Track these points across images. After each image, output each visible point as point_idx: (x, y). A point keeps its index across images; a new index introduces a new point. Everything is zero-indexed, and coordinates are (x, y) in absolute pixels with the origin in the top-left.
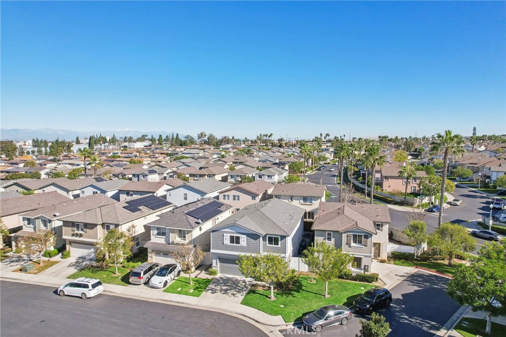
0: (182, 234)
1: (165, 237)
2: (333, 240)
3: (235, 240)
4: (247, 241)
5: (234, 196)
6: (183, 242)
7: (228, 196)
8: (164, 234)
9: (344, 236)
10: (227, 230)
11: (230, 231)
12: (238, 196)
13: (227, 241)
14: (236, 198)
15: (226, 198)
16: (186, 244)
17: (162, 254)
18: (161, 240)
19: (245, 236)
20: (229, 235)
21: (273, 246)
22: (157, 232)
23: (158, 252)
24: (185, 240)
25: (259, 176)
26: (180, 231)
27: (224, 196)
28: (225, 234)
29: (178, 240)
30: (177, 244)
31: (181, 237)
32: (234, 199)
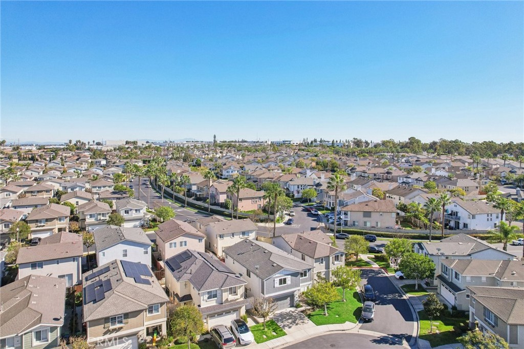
0: (233, 291)
1: (216, 298)
2: (324, 262)
3: (283, 281)
4: (291, 280)
5: (181, 242)
6: (236, 297)
7: (175, 243)
8: (215, 296)
9: (331, 258)
10: (277, 275)
11: (279, 275)
12: (185, 242)
13: (277, 285)
14: (183, 244)
15: (173, 245)
16: (239, 298)
17: (216, 315)
18: (213, 303)
19: (290, 276)
20: (278, 279)
21: (304, 277)
22: (207, 296)
23: (212, 316)
24: (237, 295)
25: (125, 211)
26: (231, 289)
27: (171, 244)
28: (275, 279)
29: (231, 297)
30: (231, 301)
31: (231, 293)
32: (181, 245)
